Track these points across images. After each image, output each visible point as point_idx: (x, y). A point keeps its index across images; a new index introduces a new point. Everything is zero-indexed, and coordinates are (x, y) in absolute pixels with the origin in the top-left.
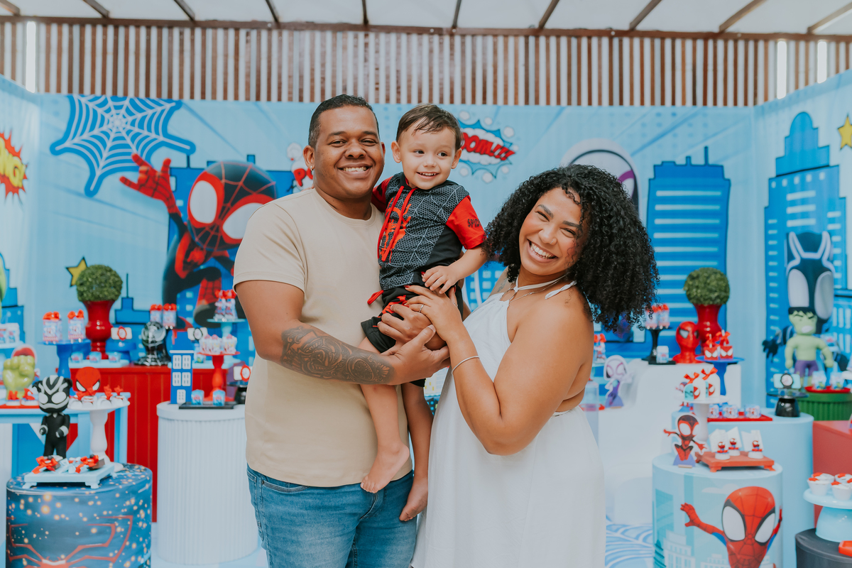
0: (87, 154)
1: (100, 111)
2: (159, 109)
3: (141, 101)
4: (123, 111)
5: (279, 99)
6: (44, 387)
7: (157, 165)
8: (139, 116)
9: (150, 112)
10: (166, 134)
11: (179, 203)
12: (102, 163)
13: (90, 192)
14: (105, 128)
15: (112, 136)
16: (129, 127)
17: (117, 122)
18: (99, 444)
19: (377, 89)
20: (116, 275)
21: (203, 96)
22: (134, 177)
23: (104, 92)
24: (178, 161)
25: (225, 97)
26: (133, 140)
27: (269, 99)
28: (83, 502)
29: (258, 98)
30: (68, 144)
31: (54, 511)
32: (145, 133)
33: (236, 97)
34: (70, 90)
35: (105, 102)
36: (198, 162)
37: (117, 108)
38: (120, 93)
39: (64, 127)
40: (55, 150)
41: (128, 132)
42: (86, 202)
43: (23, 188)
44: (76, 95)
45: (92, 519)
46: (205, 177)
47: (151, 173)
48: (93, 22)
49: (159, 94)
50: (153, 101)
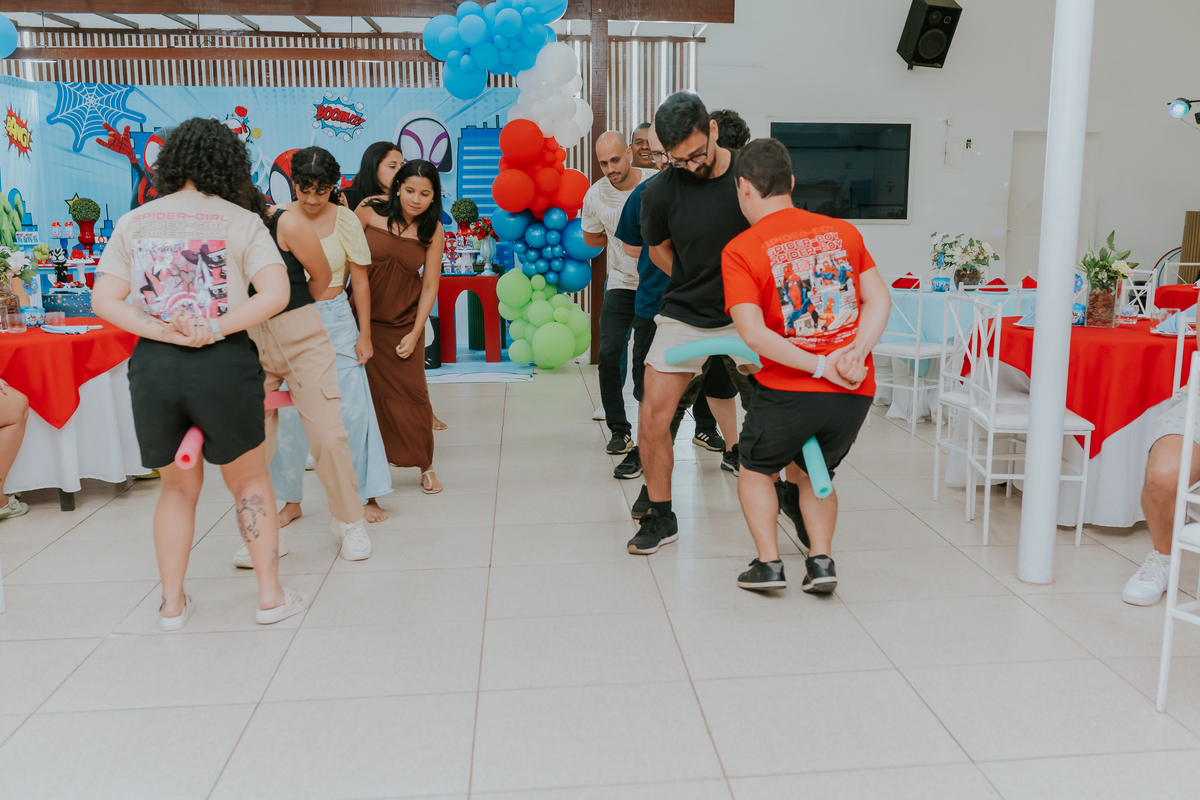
0: (73, 123)
1: (78, 93)
2: (119, 92)
3: (106, 86)
4: (94, 93)
5: (201, 85)
6: (54, 253)
7: (121, 131)
8: (106, 96)
9: (113, 94)
10: (125, 109)
11: (138, 156)
12: (83, 130)
13: (77, 148)
14: (83, 105)
15: (89, 110)
16: (99, 104)
17: (91, 101)
18: (83, 280)
19: (268, 79)
20: (95, 204)
21: (148, 83)
22: (106, 139)
23: (80, 80)
24: (135, 127)
25: (164, 83)
26: (103, 113)
27: (194, 84)
28: (75, 299)
29: (186, 84)
30: (58, 116)
31: (63, 302)
32: (111, 108)
33: (171, 83)
34: (57, 79)
35: (81, 87)
36: (148, 128)
37: (90, 91)
38: (91, 81)
39: (55, 105)
40: (51, 120)
41: (99, 108)
42: (74, 156)
43: (29, 148)
44: (61, 82)
45: (79, 306)
46: (154, 138)
47: (116, 135)
48: (68, 31)
49: (118, 81)
50: (114, 86)
